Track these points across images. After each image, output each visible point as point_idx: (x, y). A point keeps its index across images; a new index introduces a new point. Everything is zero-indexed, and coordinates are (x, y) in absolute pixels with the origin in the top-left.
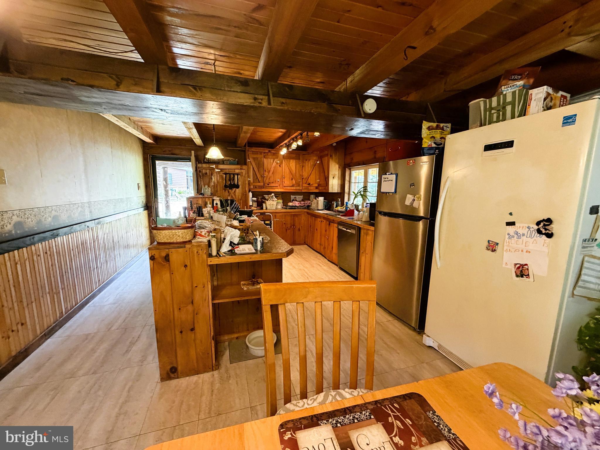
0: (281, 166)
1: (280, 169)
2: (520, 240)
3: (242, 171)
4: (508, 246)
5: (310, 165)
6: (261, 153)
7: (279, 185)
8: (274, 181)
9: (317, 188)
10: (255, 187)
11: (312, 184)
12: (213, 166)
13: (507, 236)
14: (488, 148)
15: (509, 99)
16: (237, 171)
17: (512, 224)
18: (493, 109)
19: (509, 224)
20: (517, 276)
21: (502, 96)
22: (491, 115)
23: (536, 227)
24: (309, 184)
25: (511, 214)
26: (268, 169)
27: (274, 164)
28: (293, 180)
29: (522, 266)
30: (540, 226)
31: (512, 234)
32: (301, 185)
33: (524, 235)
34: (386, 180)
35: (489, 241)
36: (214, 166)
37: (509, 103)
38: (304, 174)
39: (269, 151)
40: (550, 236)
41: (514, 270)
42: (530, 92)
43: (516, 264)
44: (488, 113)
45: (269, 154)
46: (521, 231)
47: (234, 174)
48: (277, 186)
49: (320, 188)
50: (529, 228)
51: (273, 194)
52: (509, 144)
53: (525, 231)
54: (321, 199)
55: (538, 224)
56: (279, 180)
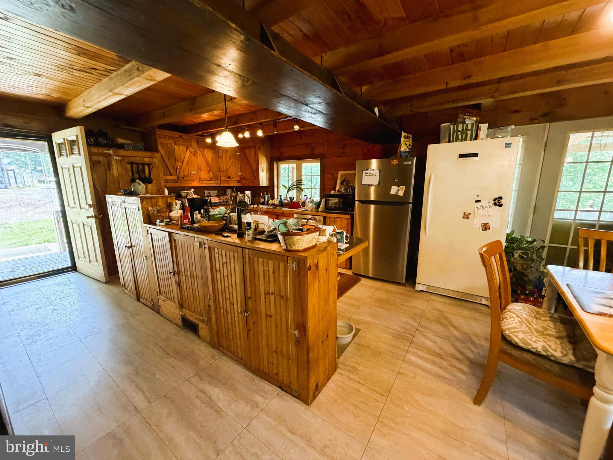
0: (196, 155)
1: (194, 159)
2: (484, 210)
3: (154, 160)
4: (477, 214)
5: (228, 156)
6: (170, 138)
7: (196, 179)
8: (190, 174)
9: (239, 181)
10: (166, 181)
11: (233, 178)
12: (109, 152)
13: (476, 209)
14: (462, 156)
15: (470, 127)
16: (147, 160)
17: (479, 201)
18: (459, 131)
19: (476, 201)
20: (483, 230)
21: (465, 125)
22: (457, 135)
23: (494, 202)
24: (229, 177)
25: (478, 196)
26: (180, 159)
27: (188, 154)
28: (211, 172)
29: (486, 224)
30: (496, 201)
31: (479, 207)
32: (219, 179)
33: (486, 207)
34: (368, 174)
35: (464, 213)
36: (111, 152)
37: (469, 130)
38: (221, 166)
39: (180, 136)
40: (500, 206)
41: (481, 227)
42: (480, 125)
43: (482, 224)
44: (455, 133)
45: (181, 140)
46: (484, 205)
47: (143, 164)
48: (193, 180)
49: (244, 182)
50: (489, 203)
51: (193, 190)
52: (476, 155)
53: (487, 205)
54: (248, 193)
55: (495, 200)
56: (195, 173)
